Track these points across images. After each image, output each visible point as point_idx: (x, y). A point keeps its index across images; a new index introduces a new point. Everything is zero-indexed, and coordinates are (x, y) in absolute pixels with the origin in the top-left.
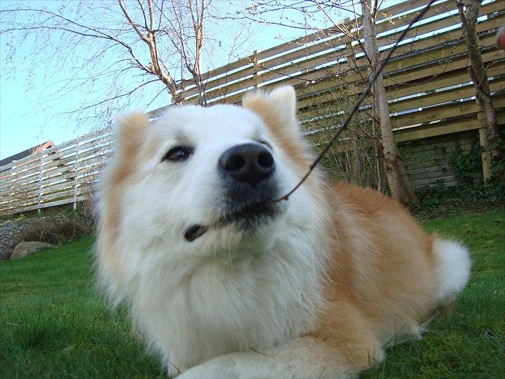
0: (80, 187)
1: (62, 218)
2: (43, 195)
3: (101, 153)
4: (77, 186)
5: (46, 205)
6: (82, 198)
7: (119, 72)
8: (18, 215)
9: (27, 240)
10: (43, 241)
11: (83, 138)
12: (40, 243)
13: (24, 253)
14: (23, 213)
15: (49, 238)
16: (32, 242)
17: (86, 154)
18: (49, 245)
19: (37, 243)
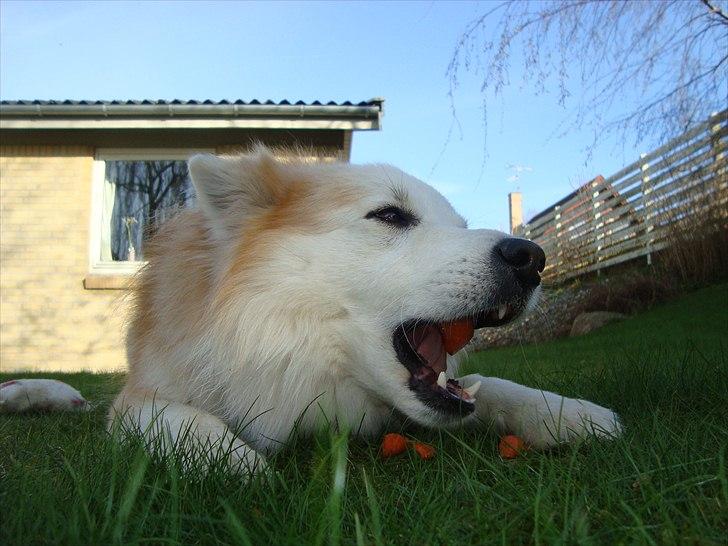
0: (653, 230)
1: (634, 277)
2: (602, 249)
3: (681, 174)
4: (650, 229)
5: (608, 263)
6: (659, 247)
7: (689, 41)
8: (571, 281)
9: (589, 310)
10: (610, 310)
11: (648, 159)
12: (607, 313)
13: (587, 328)
14: (578, 277)
15: (619, 306)
16: (595, 314)
17: (655, 181)
18: (620, 316)
19: (602, 313)
